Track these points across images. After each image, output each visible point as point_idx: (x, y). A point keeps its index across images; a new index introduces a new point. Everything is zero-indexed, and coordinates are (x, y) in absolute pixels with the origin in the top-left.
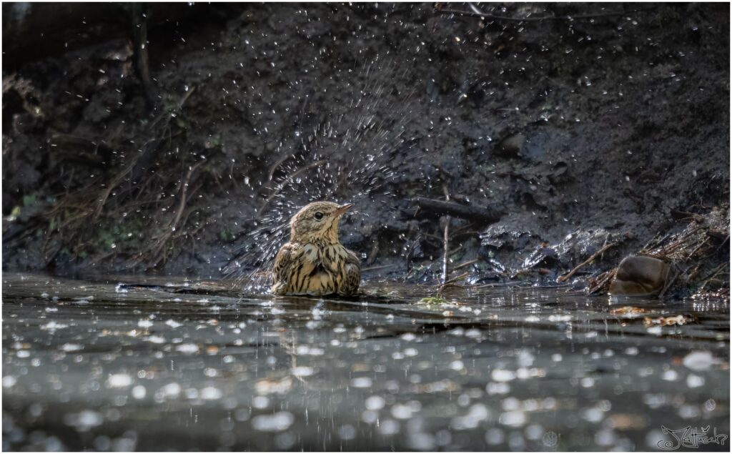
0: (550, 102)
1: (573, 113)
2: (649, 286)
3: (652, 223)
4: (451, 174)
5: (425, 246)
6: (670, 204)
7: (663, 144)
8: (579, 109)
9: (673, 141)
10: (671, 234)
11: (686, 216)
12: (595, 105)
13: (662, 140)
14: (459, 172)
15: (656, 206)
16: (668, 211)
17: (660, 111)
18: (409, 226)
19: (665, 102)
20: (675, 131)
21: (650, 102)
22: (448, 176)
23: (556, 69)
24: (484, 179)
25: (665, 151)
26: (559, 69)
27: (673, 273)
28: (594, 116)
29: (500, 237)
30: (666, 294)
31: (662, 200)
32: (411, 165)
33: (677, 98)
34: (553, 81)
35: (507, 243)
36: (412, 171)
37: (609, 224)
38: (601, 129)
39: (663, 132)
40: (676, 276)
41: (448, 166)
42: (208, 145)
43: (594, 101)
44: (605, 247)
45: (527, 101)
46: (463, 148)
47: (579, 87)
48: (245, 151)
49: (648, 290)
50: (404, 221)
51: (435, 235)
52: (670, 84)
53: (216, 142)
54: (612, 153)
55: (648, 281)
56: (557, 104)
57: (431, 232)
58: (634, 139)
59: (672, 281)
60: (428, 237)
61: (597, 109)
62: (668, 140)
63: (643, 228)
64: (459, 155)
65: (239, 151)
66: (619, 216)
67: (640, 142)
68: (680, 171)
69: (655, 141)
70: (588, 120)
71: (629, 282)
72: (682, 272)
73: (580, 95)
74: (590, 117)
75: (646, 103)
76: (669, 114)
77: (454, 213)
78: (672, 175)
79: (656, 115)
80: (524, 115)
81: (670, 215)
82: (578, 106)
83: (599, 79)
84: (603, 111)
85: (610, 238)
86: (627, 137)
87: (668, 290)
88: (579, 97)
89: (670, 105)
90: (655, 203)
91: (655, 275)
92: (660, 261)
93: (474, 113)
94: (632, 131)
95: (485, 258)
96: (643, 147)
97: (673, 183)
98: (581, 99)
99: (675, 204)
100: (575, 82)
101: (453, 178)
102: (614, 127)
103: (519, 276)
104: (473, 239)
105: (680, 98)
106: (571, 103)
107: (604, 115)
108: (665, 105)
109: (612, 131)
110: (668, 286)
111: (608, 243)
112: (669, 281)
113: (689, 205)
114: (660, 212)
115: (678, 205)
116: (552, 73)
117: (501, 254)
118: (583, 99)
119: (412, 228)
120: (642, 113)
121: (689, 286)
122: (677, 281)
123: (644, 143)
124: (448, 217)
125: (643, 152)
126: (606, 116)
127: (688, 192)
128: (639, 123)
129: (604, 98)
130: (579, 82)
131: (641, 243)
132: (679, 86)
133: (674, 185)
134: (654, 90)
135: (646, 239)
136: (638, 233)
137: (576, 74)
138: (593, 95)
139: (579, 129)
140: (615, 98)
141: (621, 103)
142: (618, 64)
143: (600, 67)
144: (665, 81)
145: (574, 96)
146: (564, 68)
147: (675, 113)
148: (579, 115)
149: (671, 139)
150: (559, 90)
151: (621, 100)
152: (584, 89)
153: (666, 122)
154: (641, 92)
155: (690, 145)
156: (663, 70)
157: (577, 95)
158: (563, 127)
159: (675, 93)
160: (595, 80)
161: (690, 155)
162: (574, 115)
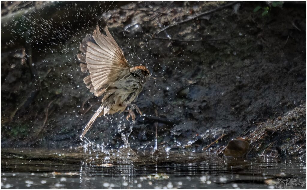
0: (200, 75)
1: (210, 80)
2: (241, 152)
3: (242, 126)
4: (159, 105)
5: (147, 135)
6: (249, 118)
7: (247, 93)
8: (212, 78)
9: (251, 92)
10: (250, 130)
12: (218, 76)
13: (246, 91)
14: (162, 104)
15: (244, 119)
17: (246, 79)
18: (141, 127)
19: (248, 75)
20: (252, 87)
22: (157, 106)
23: (203, 61)
24: (172, 107)
25: (248, 96)
26: (204, 62)
27: (251, 146)
28: (218, 81)
29: (179, 131)
31: (246, 116)
32: (142, 101)
33: (253, 74)
34: (201, 67)
35: (182, 134)
36: (142, 104)
37: (224, 126)
38: (221, 86)
39: (247, 88)
40: (252, 148)
41: (157, 102)
42: (57, 93)
43: (219, 75)
44: (223, 135)
45: (191, 75)
46: (164, 95)
47: (212, 69)
48: (72, 95)
50: (139, 124)
51: (152, 131)
52: (250, 68)
53: (60, 92)
54: (226, 96)
55: (241, 149)
56: (203, 76)
57: (150, 129)
58: (235, 90)
59: (251, 150)
60: (149, 132)
61: (219, 78)
62: (249, 91)
63: (239, 128)
64: (162, 97)
65: (70, 96)
66: (228, 123)
67: (237, 92)
68: (254, 104)
69: (244, 91)
70: (216, 83)
72: (255, 146)
73: (212, 72)
74: (217, 81)
76: (250, 80)
77: (159, 121)
79: (244, 80)
81: (250, 122)
82: (212, 77)
83: (220, 66)
84: (222, 78)
85: (225, 132)
86: (232, 90)
88: (212, 73)
89: (250, 77)
90: (243, 117)
91: (243, 147)
92: (246, 141)
93: (168, 80)
94: (234, 87)
95: (173, 140)
96: (239, 94)
98: (213, 74)
99: (252, 118)
100: (210, 67)
101: (159, 107)
102: (226, 85)
103: (187, 148)
104: (168, 132)
105: (254, 73)
106: (208, 76)
107: (223, 80)
108: (248, 77)
109: (226, 87)
110: (249, 152)
111: (224, 134)
112: (249, 150)
113: (258, 118)
114: (246, 121)
116: (201, 63)
117: (179, 139)
118: (214, 74)
119: (142, 128)
121: (258, 152)
122: (253, 149)
123: (239, 92)
124: (157, 123)
125: (239, 96)
126: (223, 81)
127: (257, 113)
128: (237, 84)
129: (223, 74)
130: (212, 67)
131: (238, 134)
132: (254, 69)
133: (252, 110)
134: (243, 70)
135: (240, 132)
136: (236, 130)
137: (211, 63)
138: (218, 72)
139: (212, 86)
140: (227, 74)
141: (229, 76)
142: (228, 60)
143: (221, 61)
144: (248, 66)
145: (210, 73)
146: (206, 61)
147: (252, 80)
148: (212, 80)
149: (250, 90)
150: (203, 70)
151: (230, 74)
152: (214, 70)
153: (249, 83)
154: (238, 71)
155: (258, 93)
156: (247, 62)
157: (211, 72)
158: (205, 86)
159: (252, 72)
160: (219, 66)
161: (258, 97)
162: (210, 81)
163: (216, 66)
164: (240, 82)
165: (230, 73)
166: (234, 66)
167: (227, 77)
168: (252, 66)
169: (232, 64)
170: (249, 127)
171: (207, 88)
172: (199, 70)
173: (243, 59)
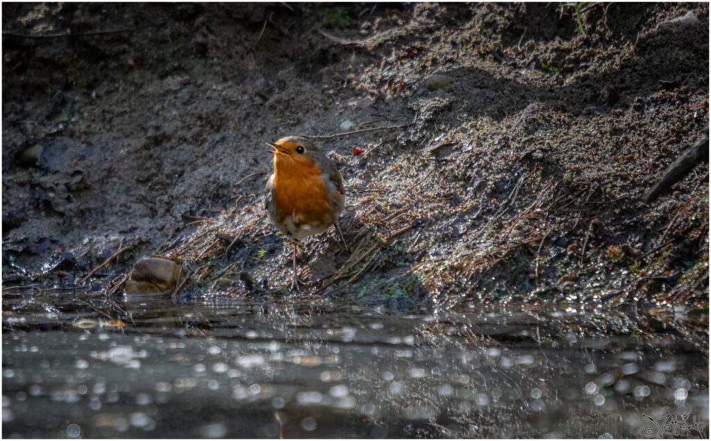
0: (66, 114)
1: (89, 124)
2: (162, 286)
3: (164, 227)
6: (180, 209)
7: (174, 152)
8: (93, 121)
9: (183, 150)
10: (182, 237)
11: (195, 220)
12: (108, 116)
13: (172, 148)
15: (168, 211)
16: (179, 216)
17: (171, 121)
19: (174, 112)
20: (185, 140)
21: (161, 113)
23: (72, 82)
24: (5, 187)
25: (176, 159)
26: (74, 83)
27: (184, 273)
28: (108, 127)
29: (21, 242)
30: (178, 293)
31: (173, 205)
33: (186, 108)
34: (68, 95)
35: (28, 248)
37: (123, 228)
38: (115, 138)
39: (174, 141)
40: (187, 277)
43: (108, 112)
44: (120, 250)
45: (46, 113)
47: (94, 100)
49: (161, 290)
52: (179, 95)
54: (126, 161)
55: (162, 281)
56: (73, 116)
58: (146, 147)
59: (184, 281)
61: (111, 120)
62: (178, 148)
63: (156, 232)
66: (132, 220)
67: (152, 151)
68: (190, 177)
69: (166, 149)
70: (103, 130)
71: (143, 283)
72: (193, 273)
73: (94, 107)
74: (104, 128)
75: (157, 114)
76: (179, 124)
78: (183, 181)
79: (167, 124)
80: (42, 127)
81: (181, 219)
82: (93, 118)
83: (112, 91)
84: (117, 121)
85: (125, 242)
86: (139, 146)
87: (180, 289)
88: (94, 109)
89: (181, 116)
90: (166, 207)
91: (168, 276)
92: (173, 262)
94: (144, 140)
95: (6, 262)
96: (155, 156)
97: (183, 189)
98: (95, 111)
99: (186, 208)
100: (89, 95)
102: (127, 136)
103: (39, 279)
105: (189, 108)
106: (86, 114)
107: (118, 125)
108: (175, 115)
109: (125, 140)
110: (181, 286)
111: (122, 247)
112: (181, 280)
113: (198, 209)
114: (171, 215)
115: (188, 209)
116: (68, 87)
117: (21, 259)
118: (97, 111)
120: (153, 123)
121: (200, 286)
122: (188, 281)
123: (155, 151)
125: (154, 160)
126: (120, 127)
127: (198, 198)
128: (151, 133)
129: (117, 110)
130: (94, 94)
131: (154, 246)
132: (187, 97)
133: (184, 191)
134: (164, 101)
135: (158, 242)
136: (151, 236)
137: (90, 87)
138: (107, 108)
139: (94, 139)
140: (127, 109)
141: (134, 114)
142: (130, 77)
143: (113, 81)
144: (176, 92)
145: (89, 108)
146: (79, 81)
147: (184, 122)
148: (93, 126)
149: (181, 147)
150: (74, 102)
151: (134, 111)
152: (98, 102)
153: (176, 131)
154: (152, 104)
155: (199, 152)
156: (173, 82)
157: (91, 107)
158: (80, 138)
159: (185, 104)
160: (108, 93)
161: (199, 162)
162: (89, 126)
163: (102, 93)
164: (157, 128)
165: (133, 107)
166: (142, 92)
167: (127, 116)
168: (185, 91)
169: (139, 87)
170: (178, 230)
171: (82, 143)
172: (64, 102)
173: (162, 77)
